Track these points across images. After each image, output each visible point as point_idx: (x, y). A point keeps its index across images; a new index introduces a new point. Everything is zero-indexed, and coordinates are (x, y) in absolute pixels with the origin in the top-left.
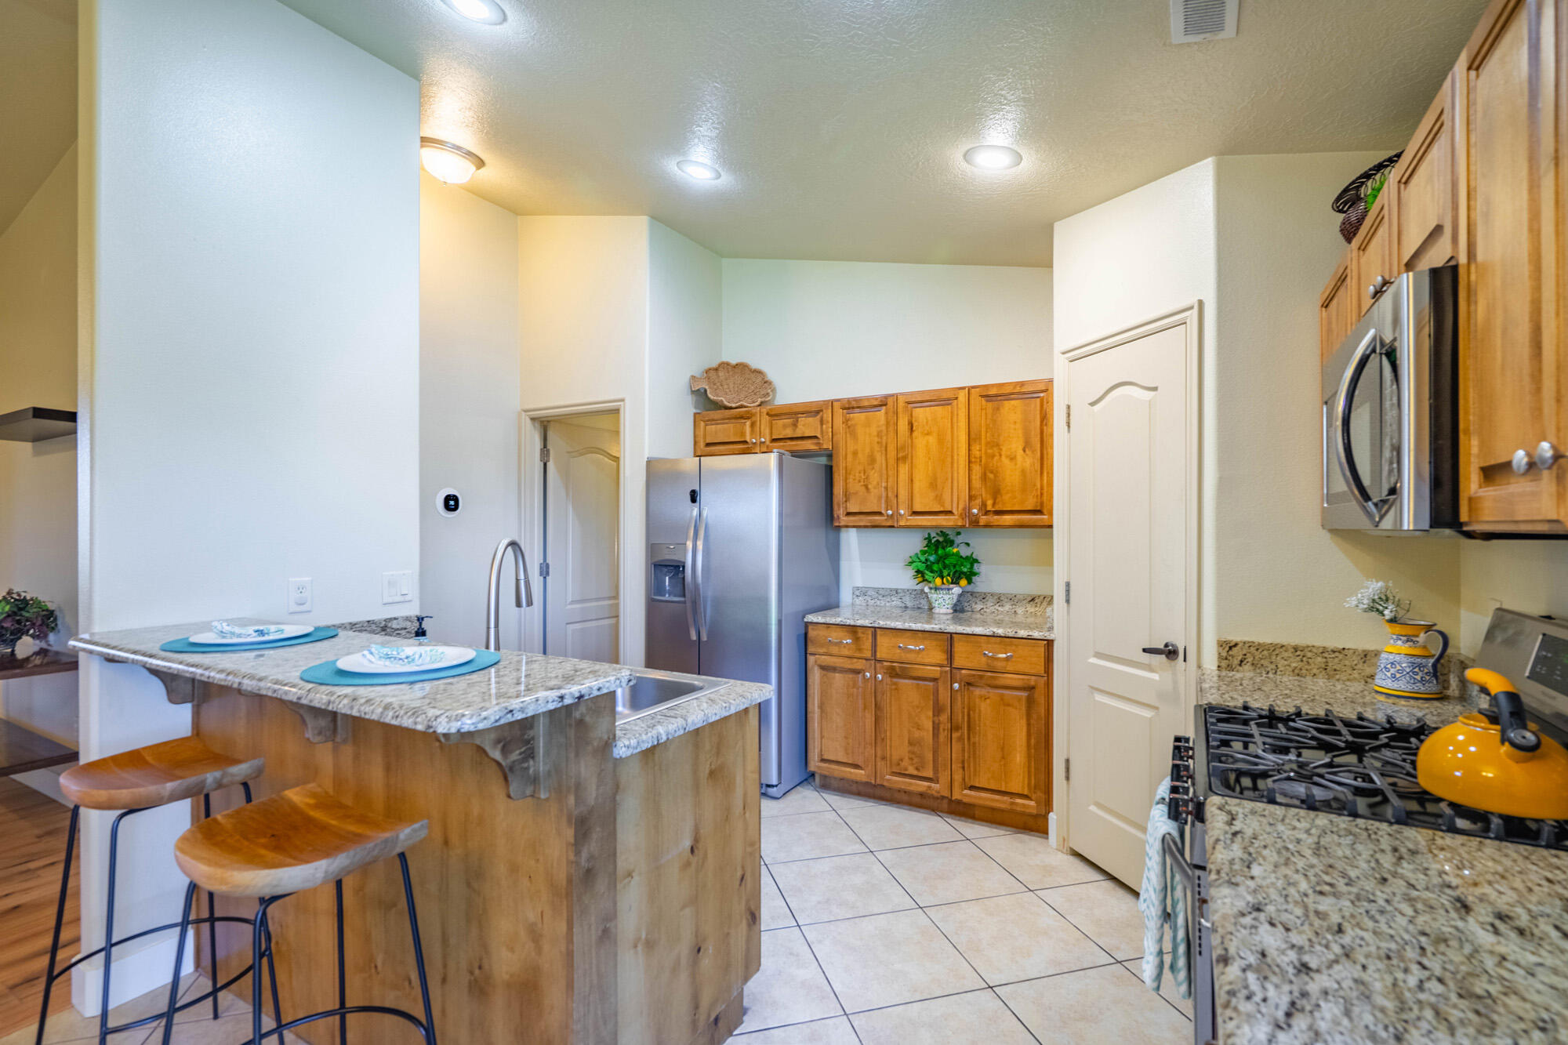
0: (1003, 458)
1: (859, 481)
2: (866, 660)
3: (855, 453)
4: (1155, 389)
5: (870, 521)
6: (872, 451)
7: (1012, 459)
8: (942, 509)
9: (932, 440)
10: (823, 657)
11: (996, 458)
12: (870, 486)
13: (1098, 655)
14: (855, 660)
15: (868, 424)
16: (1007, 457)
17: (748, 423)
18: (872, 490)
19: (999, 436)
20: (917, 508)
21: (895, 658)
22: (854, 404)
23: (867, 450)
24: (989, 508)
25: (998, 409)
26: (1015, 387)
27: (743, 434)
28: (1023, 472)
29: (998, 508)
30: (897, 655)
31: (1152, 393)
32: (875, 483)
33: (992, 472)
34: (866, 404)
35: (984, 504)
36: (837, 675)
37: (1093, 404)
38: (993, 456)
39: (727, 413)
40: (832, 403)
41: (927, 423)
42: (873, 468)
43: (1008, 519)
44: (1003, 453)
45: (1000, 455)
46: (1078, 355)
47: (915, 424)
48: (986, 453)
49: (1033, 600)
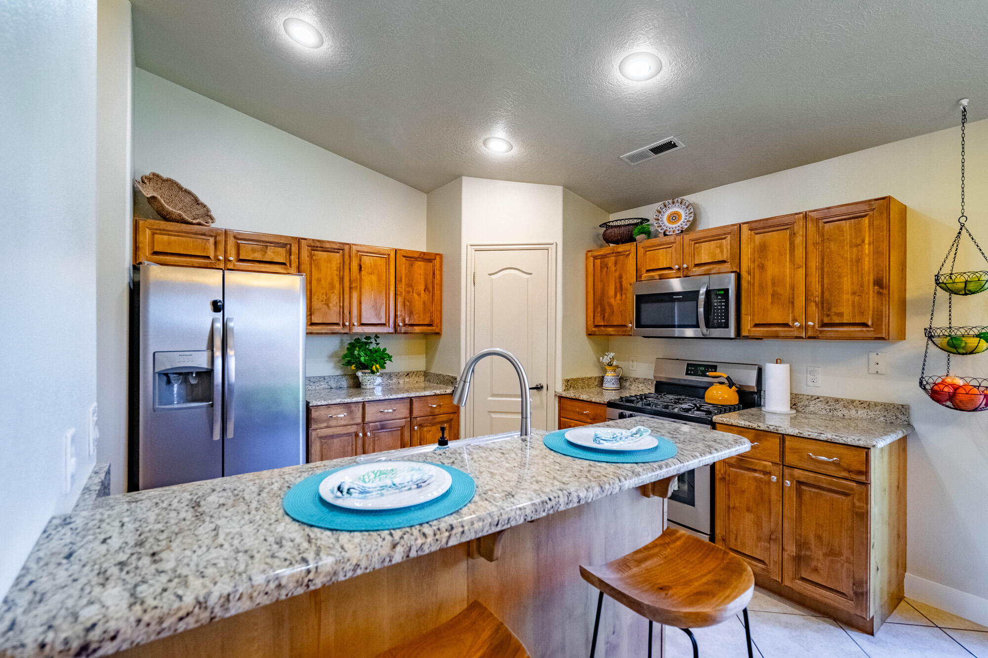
0: (415, 294)
1: (322, 301)
2: (357, 425)
3: (319, 280)
4: (531, 274)
5: (330, 329)
6: (332, 280)
7: (419, 295)
8: (380, 322)
9: (374, 278)
10: (324, 430)
11: (411, 293)
12: (330, 305)
13: (494, 395)
14: (349, 427)
15: (329, 261)
16: (416, 293)
17: (212, 240)
18: (332, 307)
19: (412, 280)
20: (364, 321)
21: (379, 418)
22: (318, 244)
23: (329, 279)
24: (407, 322)
25: (412, 265)
26: (421, 254)
27: (204, 249)
28: (424, 303)
29: (412, 322)
30: (379, 417)
31: (528, 276)
32: (335, 302)
33: (408, 302)
34: (328, 245)
35: (404, 321)
36: (335, 440)
37: (490, 275)
38: (409, 292)
39: (184, 227)
40: (299, 240)
41: (371, 267)
42: (333, 293)
43: (417, 329)
44: (414, 291)
45: (413, 292)
46: (480, 249)
47: (363, 266)
48: (405, 290)
49: (408, 374)
